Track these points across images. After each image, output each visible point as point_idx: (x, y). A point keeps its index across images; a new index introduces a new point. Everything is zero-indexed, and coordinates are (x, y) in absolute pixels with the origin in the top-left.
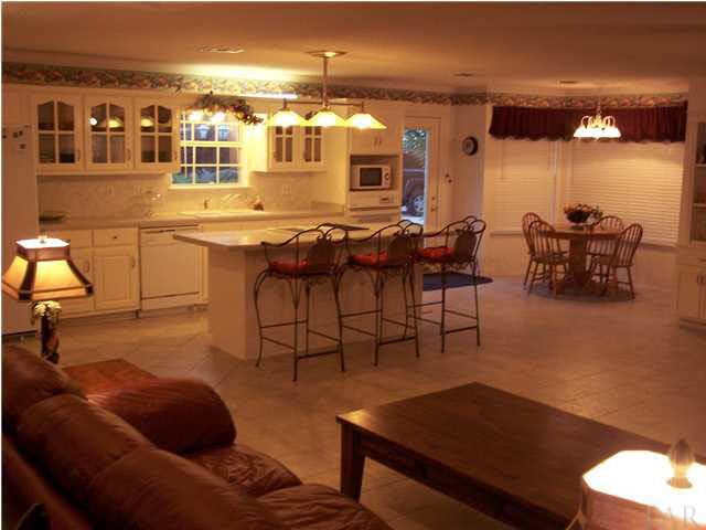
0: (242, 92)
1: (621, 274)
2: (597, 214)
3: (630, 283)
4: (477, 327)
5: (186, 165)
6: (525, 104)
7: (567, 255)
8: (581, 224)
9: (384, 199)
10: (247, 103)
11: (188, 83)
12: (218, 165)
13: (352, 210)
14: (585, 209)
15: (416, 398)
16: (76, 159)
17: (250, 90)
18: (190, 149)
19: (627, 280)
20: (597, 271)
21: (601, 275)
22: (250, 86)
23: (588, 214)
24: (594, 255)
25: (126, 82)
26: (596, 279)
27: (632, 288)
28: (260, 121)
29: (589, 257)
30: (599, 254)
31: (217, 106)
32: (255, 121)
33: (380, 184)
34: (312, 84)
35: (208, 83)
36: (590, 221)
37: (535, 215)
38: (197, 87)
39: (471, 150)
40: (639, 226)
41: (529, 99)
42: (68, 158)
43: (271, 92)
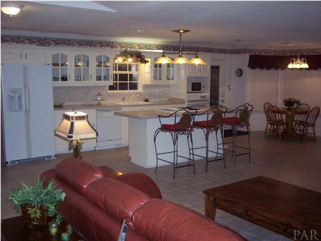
0: (139, 49)
1: (310, 130)
2: (298, 103)
3: (314, 134)
4: (249, 153)
5: (115, 82)
6: (263, 54)
7: (284, 121)
8: (291, 107)
9: (203, 97)
10: (142, 54)
11: (116, 46)
12: (128, 82)
13: (188, 101)
14: (293, 100)
15: (237, 183)
16: (68, 79)
17: (142, 48)
18: (116, 75)
19: (312, 132)
20: (298, 129)
21: (300, 130)
22: (143, 46)
23: (294, 103)
24: (296, 121)
25: (89, 45)
26: (298, 132)
27: (315, 136)
28: (148, 62)
29: (295, 122)
30: (299, 121)
31: (129, 56)
32: (145, 62)
33: (200, 90)
34: (170, 46)
35: (124, 45)
36: (295, 106)
37: (269, 103)
38: (119, 47)
39: (239, 74)
40: (318, 108)
41: (265, 51)
42: (64, 79)
43: (152, 49)
